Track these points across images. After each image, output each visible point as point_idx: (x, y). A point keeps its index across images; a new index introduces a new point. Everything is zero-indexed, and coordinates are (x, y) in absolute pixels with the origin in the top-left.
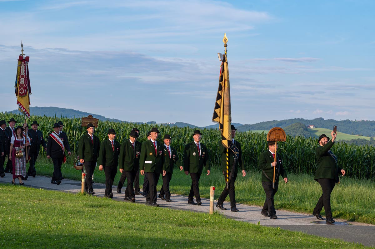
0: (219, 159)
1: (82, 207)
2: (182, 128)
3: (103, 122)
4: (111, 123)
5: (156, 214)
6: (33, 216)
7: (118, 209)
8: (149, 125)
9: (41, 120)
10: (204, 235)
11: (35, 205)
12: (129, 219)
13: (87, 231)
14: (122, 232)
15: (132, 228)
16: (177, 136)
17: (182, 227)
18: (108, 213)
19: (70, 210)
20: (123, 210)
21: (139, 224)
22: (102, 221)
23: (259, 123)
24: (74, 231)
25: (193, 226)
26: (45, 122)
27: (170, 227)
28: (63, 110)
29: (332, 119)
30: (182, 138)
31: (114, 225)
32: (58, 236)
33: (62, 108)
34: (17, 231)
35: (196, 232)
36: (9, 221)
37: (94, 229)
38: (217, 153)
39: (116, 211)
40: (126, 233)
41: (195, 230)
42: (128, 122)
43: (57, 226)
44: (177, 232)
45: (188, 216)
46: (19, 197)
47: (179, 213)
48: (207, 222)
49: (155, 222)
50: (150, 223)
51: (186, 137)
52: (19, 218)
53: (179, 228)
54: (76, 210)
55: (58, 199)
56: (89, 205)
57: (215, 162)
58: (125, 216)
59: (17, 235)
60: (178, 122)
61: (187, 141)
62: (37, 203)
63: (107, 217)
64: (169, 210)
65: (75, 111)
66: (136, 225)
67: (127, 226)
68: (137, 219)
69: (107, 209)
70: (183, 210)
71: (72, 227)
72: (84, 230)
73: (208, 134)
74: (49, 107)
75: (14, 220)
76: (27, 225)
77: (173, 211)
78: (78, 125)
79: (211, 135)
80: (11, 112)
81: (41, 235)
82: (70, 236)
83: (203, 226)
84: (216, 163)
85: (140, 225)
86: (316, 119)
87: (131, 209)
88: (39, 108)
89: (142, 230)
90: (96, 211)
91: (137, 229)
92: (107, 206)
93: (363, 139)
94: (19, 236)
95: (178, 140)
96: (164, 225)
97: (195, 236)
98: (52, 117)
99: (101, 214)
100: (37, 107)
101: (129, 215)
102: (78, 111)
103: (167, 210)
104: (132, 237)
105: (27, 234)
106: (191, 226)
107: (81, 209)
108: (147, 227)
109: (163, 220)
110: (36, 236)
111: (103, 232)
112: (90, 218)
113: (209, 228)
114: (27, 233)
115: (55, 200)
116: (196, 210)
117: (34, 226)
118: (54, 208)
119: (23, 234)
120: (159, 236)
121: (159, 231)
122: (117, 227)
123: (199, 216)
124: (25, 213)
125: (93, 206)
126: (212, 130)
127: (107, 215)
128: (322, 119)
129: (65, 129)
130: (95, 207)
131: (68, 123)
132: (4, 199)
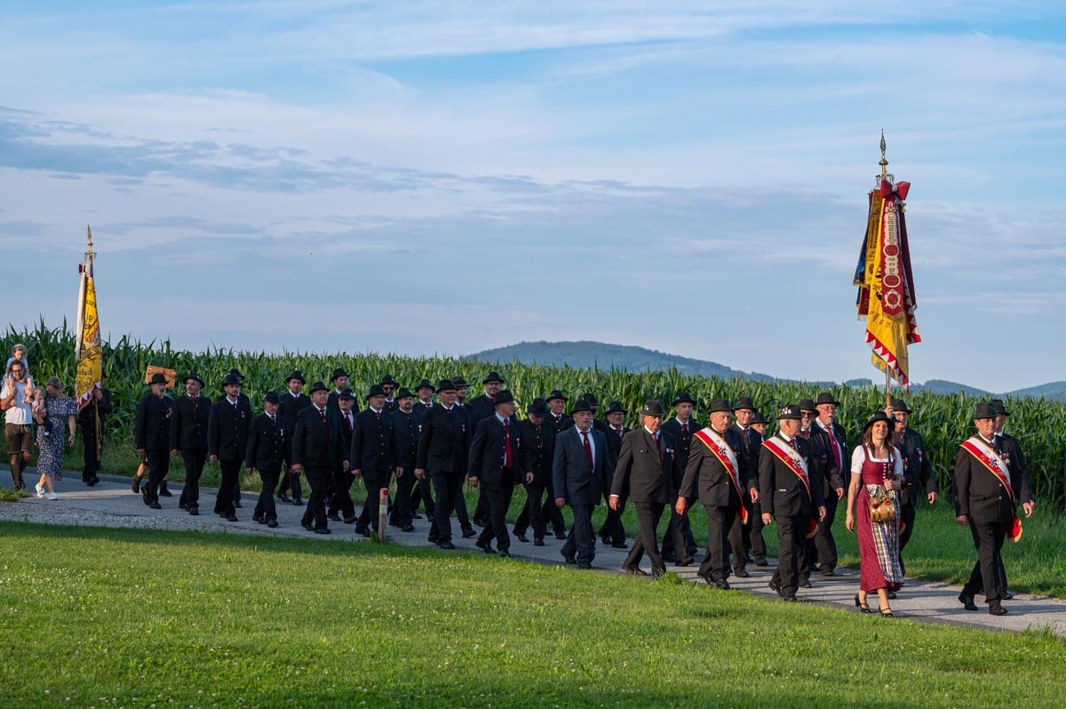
0: (1050, 482)
1: (672, 617)
2: (944, 398)
3: (727, 381)
4: (747, 384)
5: (876, 635)
6: (540, 641)
7: (772, 624)
8: (854, 388)
9: (557, 378)
10: (1013, 696)
11: (544, 611)
12: (804, 650)
13: (688, 684)
14: (782, 686)
15: (810, 675)
16: (932, 418)
17: (951, 673)
18: (745, 634)
19: (640, 625)
20: (786, 626)
21: (829, 664)
22: (730, 654)
24: (653, 683)
25: (979, 668)
26: (568, 383)
27: (917, 671)
28: (615, 350)
30: (946, 425)
31: (762, 665)
32: (609, 695)
33: (614, 346)
34: (497, 683)
35: (990, 686)
36: (476, 653)
37: (708, 678)
38: (1046, 465)
39: (766, 628)
40: (795, 688)
41: (986, 679)
42: (793, 381)
43: (604, 667)
44: (936, 687)
45: (967, 643)
46: (501, 589)
47: (941, 635)
48: (1022, 660)
49: (875, 658)
50: (861, 660)
51: (958, 423)
52: (503, 645)
53: (943, 674)
54: (655, 625)
55: (605, 595)
56: (690, 611)
57: (1039, 490)
58: (790, 641)
59: (498, 692)
60: (934, 381)
61: (960, 434)
62: (549, 606)
63: (741, 643)
64: (913, 625)
65: (648, 353)
66: (823, 666)
67: (797, 670)
68: (825, 651)
69: (740, 622)
70: (952, 626)
71: (648, 671)
72: (678, 679)
73: (1018, 413)
74: (578, 343)
75: (488, 653)
76: (523, 666)
77: (923, 627)
78: (658, 389)
79: (1026, 415)
80: (475, 357)
81: (561, 694)
82: (641, 694)
83: (1009, 670)
84: (1043, 493)
85: (832, 668)
87: (808, 623)
88: (551, 345)
89: (839, 679)
90: (710, 628)
91: (826, 678)
92: (741, 613)
94: (503, 695)
95: (936, 430)
96: (901, 667)
97: (989, 696)
98: (586, 369)
99: (724, 636)
100: (543, 343)
101: (801, 639)
102: (657, 352)
103: (908, 625)
104: (812, 699)
105: (525, 691)
106: (976, 670)
107: (669, 623)
108: (854, 671)
109: (896, 652)
110: (548, 695)
111: (733, 684)
112: (697, 646)
113: (1028, 673)
114: (523, 689)
115: (599, 596)
116: (989, 624)
117: (544, 668)
118: (597, 620)
119: (513, 691)
120: (887, 695)
121: (888, 682)
122: (769, 672)
123: (997, 642)
124: (517, 634)
125: (701, 614)
126: (1030, 400)
127: (740, 639)
129: (623, 401)
130: (708, 615)
131: (631, 385)
132: (460, 594)
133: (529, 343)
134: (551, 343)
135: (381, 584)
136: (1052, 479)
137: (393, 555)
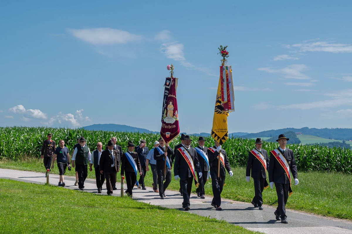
23: (261, 132)
29: (314, 129)
60: (202, 133)
65: (127, 126)
74: (109, 124)
86: (303, 128)
88: (102, 125)
93: (338, 142)
100: (100, 124)
102: (130, 126)
128: (307, 128)
133: (96, 124)
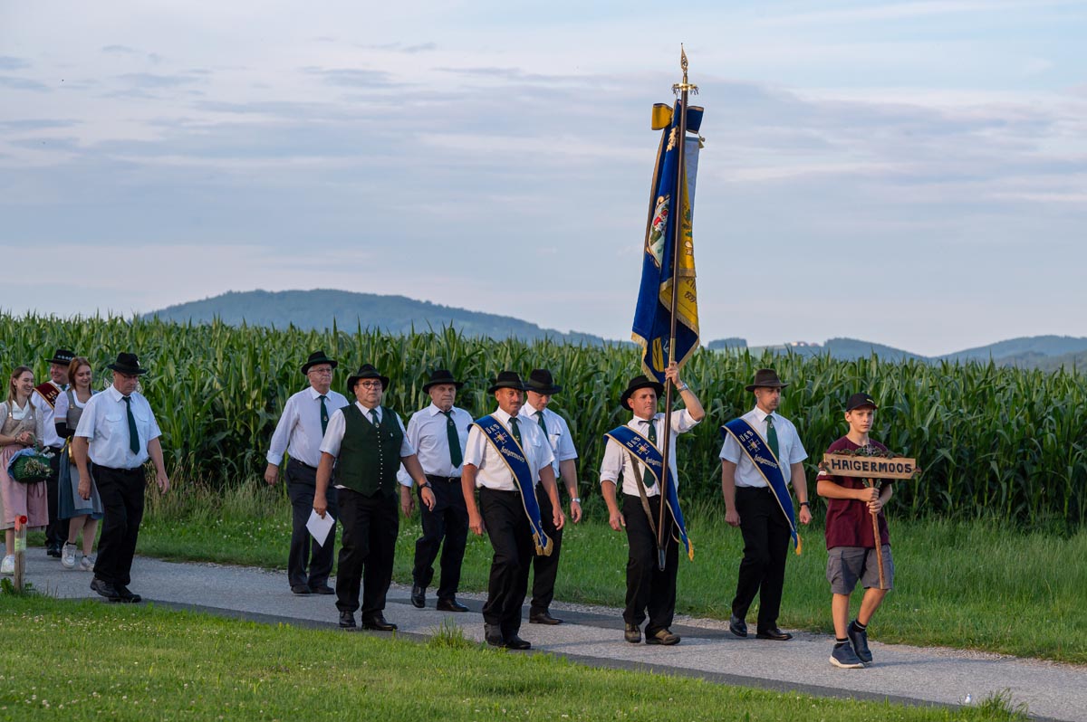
1: (450, 694)
2: (849, 365)
3: (530, 345)
4: (560, 350)
5: (748, 714)
7: (594, 701)
8: (718, 352)
9: (278, 344)
11: (258, 690)
16: (830, 395)
18: (552, 715)
19: (400, 708)
26: (293, 354)
33: (365, 295)
38: (997, 461)
39: (587, 709)
46: (195, 659)
47: (846, 712)
54: (423, 709)
55: (351, 664)
56: (474, 687)
57: (989, 498)
60: (837, 340)
62: (266, 682)
65: (417, 304)
69: (547, 700)
70: (859, 698)
73: (957, 387)
74: (311, 292)
77: (817, 703)
78: (427, 360)
79: (969, 389)
80: (156, 315)
84: (994, 503)
87: (648, 700)
88: (271, 295)
90: (504, 711)
92: (551, 688)
98: (322, 331)
100: (260, 294)
102: (428, 303)
107: (444, 704)
115: (341, 665)
118: (336, 702)
125: (491, 690)
126: (973, 366)
130: (502, 691)
131: (388, 354)
132: (134, 668)
133: (239, 293)
134: (272, 293)
135: (15, 656)
136: (1008, 481)
137: (35, 611)
